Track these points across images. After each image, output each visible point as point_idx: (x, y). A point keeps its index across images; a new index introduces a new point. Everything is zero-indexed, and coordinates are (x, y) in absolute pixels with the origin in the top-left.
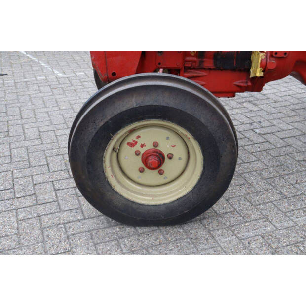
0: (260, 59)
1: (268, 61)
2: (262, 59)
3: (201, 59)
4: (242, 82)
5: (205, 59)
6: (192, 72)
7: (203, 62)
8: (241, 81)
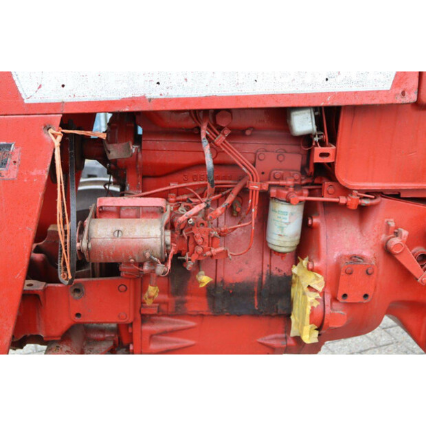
0: (309, 308)
1: (328, 309)
2: (313, 307)
3: (178, 298)
4: (276, 339)
5: (188, 298)
6: (161, 321)
7: (183, 302)
8: (273, 336)
